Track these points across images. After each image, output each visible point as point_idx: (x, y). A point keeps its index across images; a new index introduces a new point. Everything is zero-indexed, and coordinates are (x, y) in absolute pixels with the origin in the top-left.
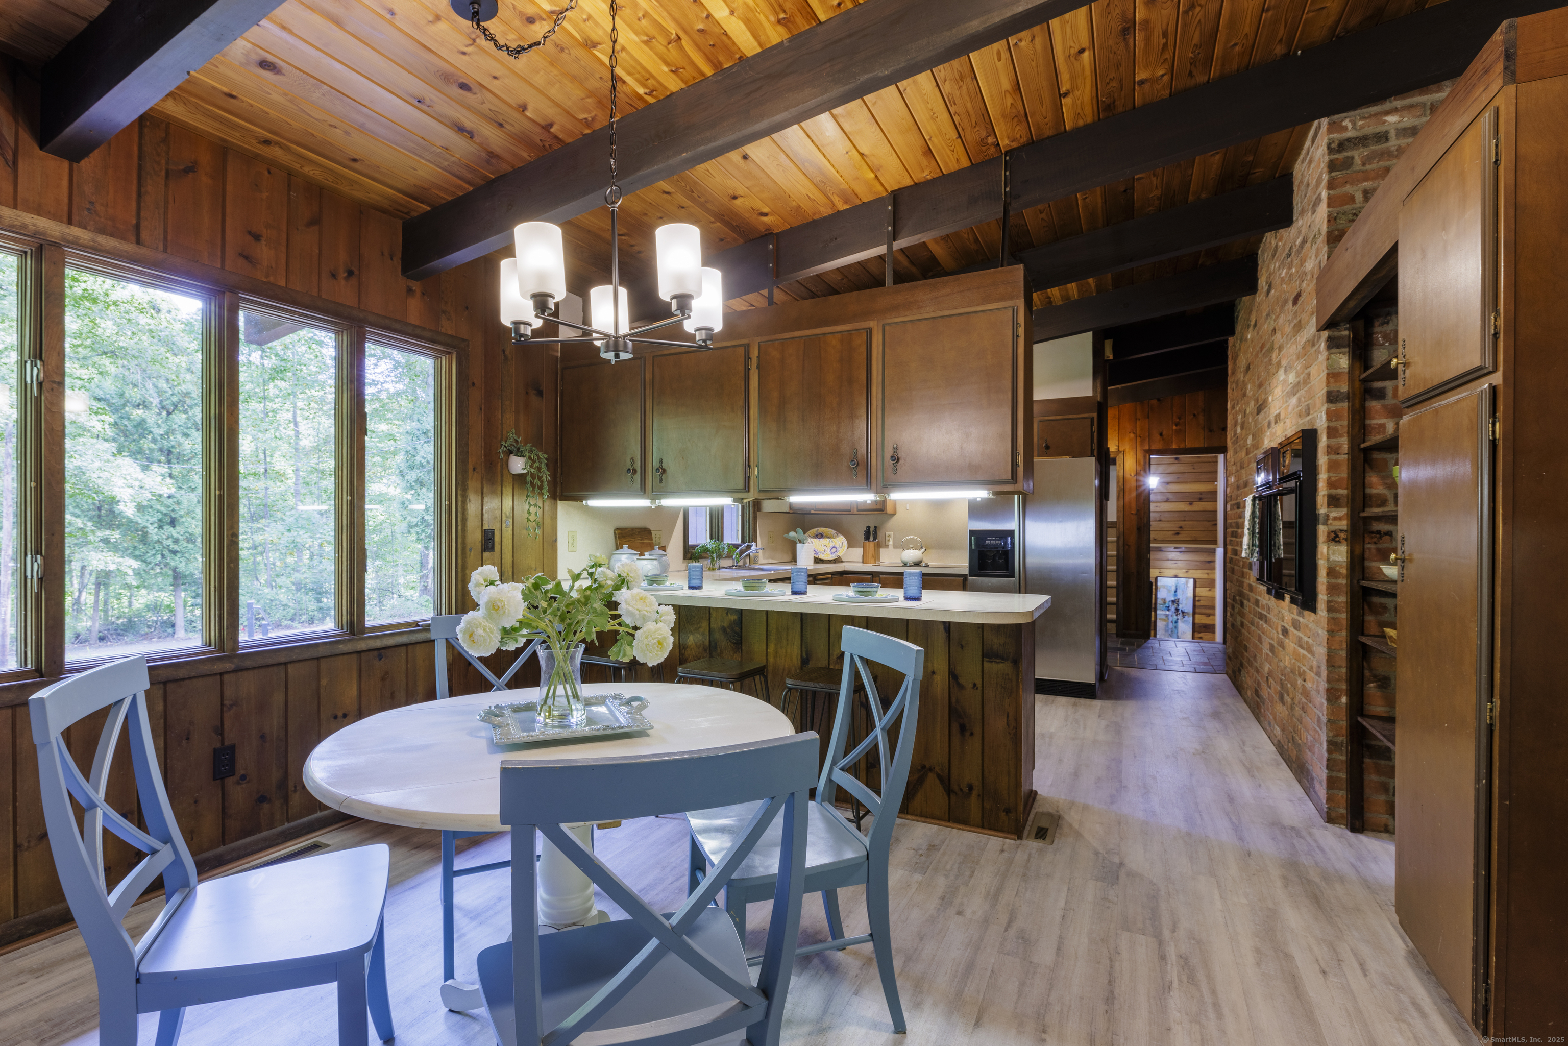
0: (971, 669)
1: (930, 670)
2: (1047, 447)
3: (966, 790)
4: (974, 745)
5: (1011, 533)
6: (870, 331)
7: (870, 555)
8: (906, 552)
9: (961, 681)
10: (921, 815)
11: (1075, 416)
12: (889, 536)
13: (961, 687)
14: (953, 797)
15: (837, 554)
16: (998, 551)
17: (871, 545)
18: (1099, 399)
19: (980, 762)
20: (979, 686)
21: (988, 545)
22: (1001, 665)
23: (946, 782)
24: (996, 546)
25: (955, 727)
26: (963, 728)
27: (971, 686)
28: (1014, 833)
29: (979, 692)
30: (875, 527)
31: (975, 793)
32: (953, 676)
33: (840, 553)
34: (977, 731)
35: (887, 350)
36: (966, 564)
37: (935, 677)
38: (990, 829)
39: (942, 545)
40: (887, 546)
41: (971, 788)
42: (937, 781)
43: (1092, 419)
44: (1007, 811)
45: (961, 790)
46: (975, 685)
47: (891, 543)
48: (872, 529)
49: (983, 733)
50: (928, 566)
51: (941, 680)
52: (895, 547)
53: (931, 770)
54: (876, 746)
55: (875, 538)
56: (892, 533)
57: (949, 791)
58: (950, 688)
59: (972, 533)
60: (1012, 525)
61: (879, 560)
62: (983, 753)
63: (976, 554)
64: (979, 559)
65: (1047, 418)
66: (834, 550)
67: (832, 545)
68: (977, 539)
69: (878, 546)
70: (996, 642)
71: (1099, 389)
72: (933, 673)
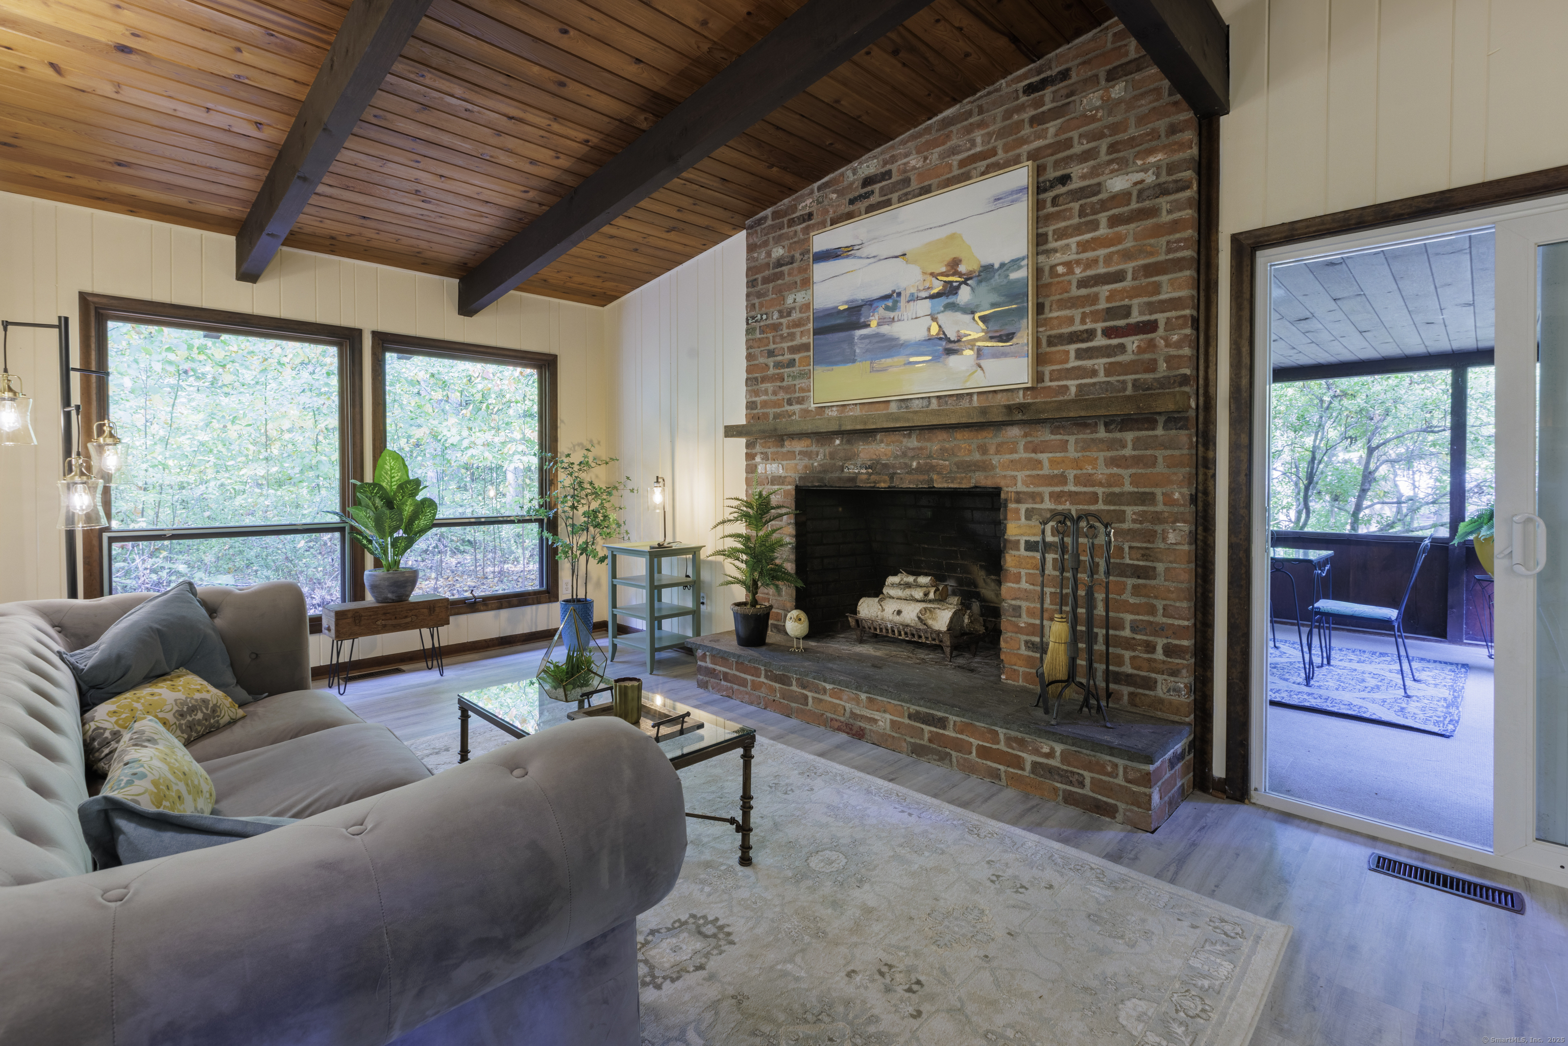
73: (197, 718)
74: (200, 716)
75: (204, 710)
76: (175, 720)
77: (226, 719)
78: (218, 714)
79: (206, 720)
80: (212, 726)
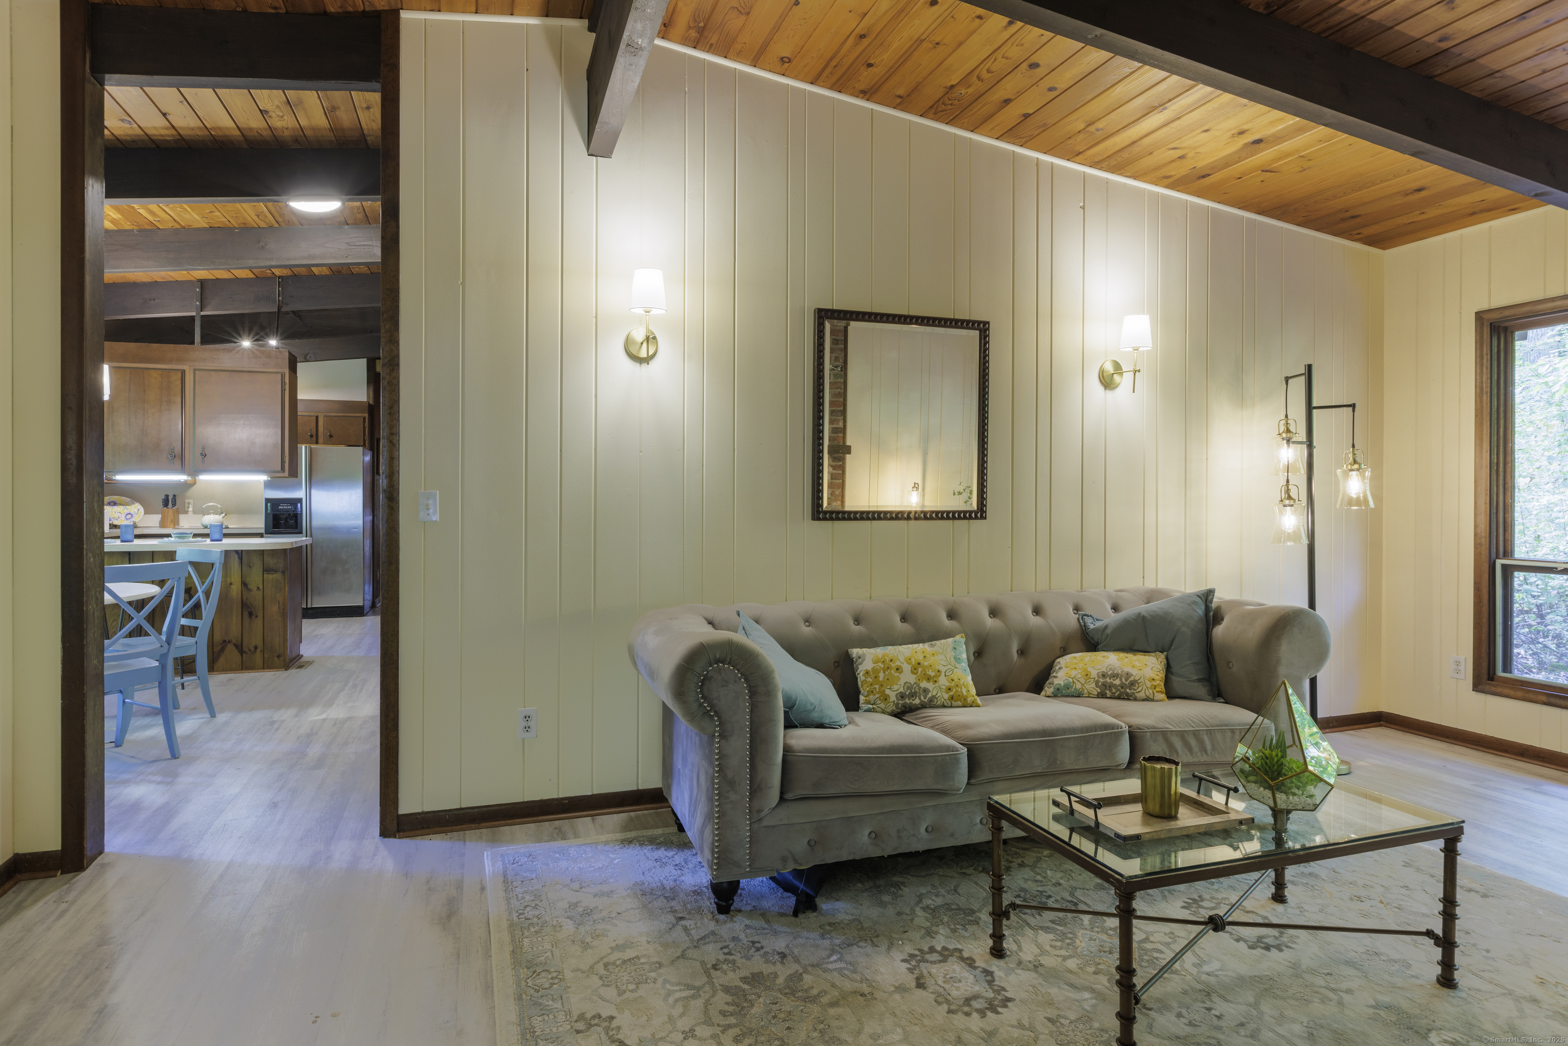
0: (255, 578)
1: (229, 582)
2: (331, 436)
3: (253, 649)
4: (258, 623)
5: (300, 500)
6: (183, 372)
7: (169, 520)
8: (207, 517)
9: (249, 587)
10: (223, 671)
11: (352, 415)
12: (189, 503)
13: (249, 590)
14: (244, 655)
15: (133, 519)
16: (290, 514)
17: (170, 511)
18: (371, 402)
19: (262, 631)
20: (261, 588)
21: (281, 509)
22: (275, 575)
23: (240, 648)
24: (287, 510)
25: (246, 614)
26: (251, 614)
27: (256, 589)
28: (283, 668)
29: (261, 592)
30: (174, 496)
31: (259, 650)
32: (244, 584)
33: (136, 519)
34: (260, 615)
35: (197, 386)
36: (263, 526)
37: (232, 586)
38: (268, 669)
39: (242, 510)
40: (187, 512)
41: (256, 648)
42: (234, 648)
43: (364, 418)
44: (279, 656)
45: (250, 650)
46: (258, 588)
47: (191, 509)
48: (170, 498)
49: (263, 615)
50: (228, 528)
51: (236, 588)
52: (195, 512)
53: (229, 642)
54: (199, 601)
55: (174, 504)
56: (191, 501)
57: (242, 652)
58: (242, 592)
59: (268, 500)
60: (300, 494)
61: (178, 524)
62: (263, 626)
63: (271, 517)
64: (274, 521)
65: (330, 414)
66: (129, 516)
67: (126, 512)
68: (272, 506)
69: (178, 512)
70: (271, 562)
71: (371, 395)
72: (231, 584)
73: (1114, 682)
74: (1117, 682)
75: (1123, 680)
76: (1096, 676)
77: (1142, 695)
78: (1136, 688)
79: (1122, 687)
80: (1127, 694)
